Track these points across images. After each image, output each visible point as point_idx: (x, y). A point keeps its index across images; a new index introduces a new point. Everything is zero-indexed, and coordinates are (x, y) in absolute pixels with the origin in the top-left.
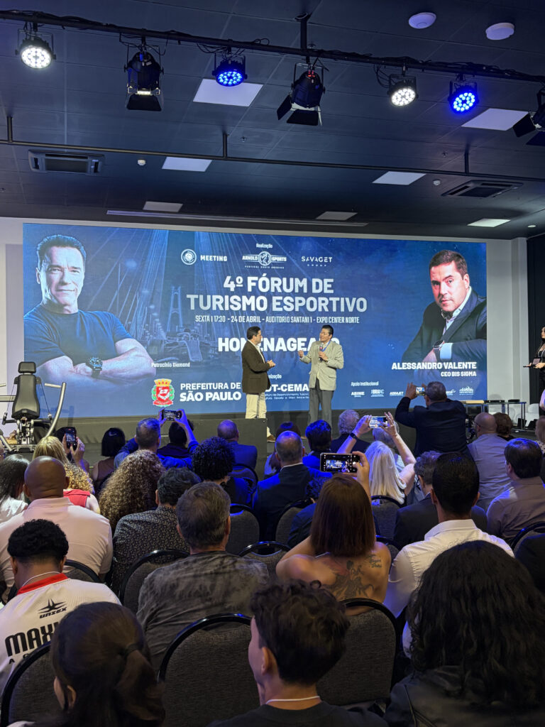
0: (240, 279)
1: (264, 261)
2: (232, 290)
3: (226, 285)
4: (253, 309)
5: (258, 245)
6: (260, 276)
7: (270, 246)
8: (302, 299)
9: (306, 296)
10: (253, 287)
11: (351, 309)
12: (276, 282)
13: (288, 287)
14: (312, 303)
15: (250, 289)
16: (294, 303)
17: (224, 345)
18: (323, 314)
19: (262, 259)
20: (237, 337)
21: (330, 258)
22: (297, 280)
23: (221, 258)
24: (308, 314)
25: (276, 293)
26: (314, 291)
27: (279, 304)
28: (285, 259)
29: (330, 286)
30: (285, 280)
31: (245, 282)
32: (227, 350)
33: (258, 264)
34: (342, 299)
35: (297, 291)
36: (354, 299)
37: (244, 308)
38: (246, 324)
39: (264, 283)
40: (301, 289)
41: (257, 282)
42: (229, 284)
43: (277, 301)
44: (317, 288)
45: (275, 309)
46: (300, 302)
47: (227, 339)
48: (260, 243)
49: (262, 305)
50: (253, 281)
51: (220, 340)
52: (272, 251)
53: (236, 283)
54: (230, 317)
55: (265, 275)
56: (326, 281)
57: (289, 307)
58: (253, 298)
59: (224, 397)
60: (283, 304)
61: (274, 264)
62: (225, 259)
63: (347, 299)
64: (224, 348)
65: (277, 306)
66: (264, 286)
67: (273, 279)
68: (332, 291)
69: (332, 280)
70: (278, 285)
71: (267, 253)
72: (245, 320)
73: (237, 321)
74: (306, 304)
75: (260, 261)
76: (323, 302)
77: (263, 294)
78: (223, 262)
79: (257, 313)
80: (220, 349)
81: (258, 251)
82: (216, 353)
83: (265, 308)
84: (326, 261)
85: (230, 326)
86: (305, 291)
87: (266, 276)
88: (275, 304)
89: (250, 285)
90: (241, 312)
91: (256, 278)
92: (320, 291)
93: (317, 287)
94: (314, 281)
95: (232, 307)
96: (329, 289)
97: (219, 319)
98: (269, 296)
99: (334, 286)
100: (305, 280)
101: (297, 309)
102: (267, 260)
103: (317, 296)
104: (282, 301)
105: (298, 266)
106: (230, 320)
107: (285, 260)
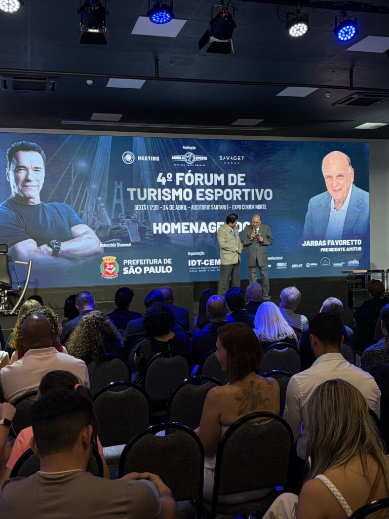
0: (170, 175)
1: (189, 160)
2: (164, 184)
3: (159, 180)
4: (181, 199)
5: (184, 148)
6: (186, 173)
7: (194, 148)
8: (220, 190)
9: (223, 188)
10: (180, 181)
11: (260, 198)
12: (199, 177)
13: (209, 180)
14: (228, 193)
15: (178, 183)
16: (213, 194)
17: (157, 228)
18: (237, 202)
19: (188, 159)
20: (168, 222)
21: (243, 157)
22: (216, 175)
23: (154, 159)
24: (225, 202)
25: (199, 186)
26: (230, 184)
27: (202, 195)
28: (206, 158)
29: (243, 179)
30: (206, 175)
31: (174, 178)
32: (160, 232)
33: (184, 162)
34: (253, 190)
35: (216, 184)
36: (262, 190)
37: (174, 199)
38: (176, 211)
39: (189, 178)
40: (219, 182)
41: (183, 177)
42: (161, 179)
43: (200, 192)
44: (232, 181)
45: (198, 199)
46: (219, 193)
47: (160, 224)
48: (186, 146)
49: (188, 196)
50: (180, 177)
51: (155, 224)
52: (196, 153)
53: (166, 178)
54: (162, 206)
55: (190, 171)
56: (240, 175)
57: (209, 197)
58: (180, 190)
59: (158, 270)
60: (204, 195)
61: (197, 162)
62: (158, 159)
63: (257, 190)
64: (158, 231)
65: (200, 197)
66: (189, 181)
67: (197, 175)
68: (244, 184)
69: (244, 175)
70: (201, 180)
71: (191, 154)
72: (175, 208)
73: (167, 209)
74: (223, 195)
75: (186, 160)
76: (237, 192)
77: (188, 187)
78: (156, 161)
79: (184, 202)
80: (155, 232)
81: (183, 152)
82: (152, 235)
83: (190, 198)
84: (239, 159)
85: (162, 213)
86: (223, 184)
87: (191, 173)
88: (198, 195)
89: (178, 179)
90: (170, 202)
91: (183, 174)
92: (234, 184)
94: (230, 176)
95: (164, 198)
96: (242, 182)
97: (153, 208)
98: (194, 188)
99: (246, 180)
100: (222, 176)
101: (216, 199)
102: (191, 159)
103: (232, 188)
104: (204, 193)
105: (216, 163)
106: (162, 209)
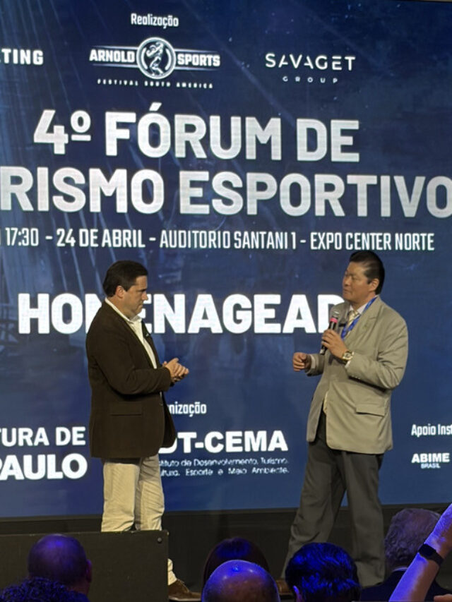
0: (81, 120)
1: (155, 67)
2: (60, 150)
3: (40, 136)
4: (122, 207)
5: (135, 19)
6: (142, 111)
7: (173, 21)
8: (268, 179)
9: (278, 171)
10: (121, 142)
11: (410, 210)
12: (190, 128)
13: (226, 142)
14: (295, 189)
15: (111, 150)
16: (243, 191)
17: (34, 313)
18: (329, 222)
20: (74, 290)
21: (350, 59)
22: (252, 122)
24: (285, 223)
25: (190, 162)
26: (303, 154)
27: (198, 192)
28: (216, 60)
29: (349, 141)
30: (215, 121)
31: (98, 129)
32: (44, 329)
34: (385, 180)
35: (251, 154)
36: (419, 181)
37: (96, 207)
38: (103, 252)
39: (154, 129)
40: (264, 149)
41: (132, 127)
42: (49, 133)
43: (194, 184)
45: (186, 207)
46: (262, 186)
47: (43, 298)
48: (142, 13)
49: (148, 196)
50: (121, 125)
51: (24, 299)
52: (177, 37)
53: (69, 131)
54: (52, 233)
55: (155, 106)
56: (337, 125)
57: (227, 202)
58: (120, 175)
59: (35, 469)
60: (209, 195)
63: (400, 181)
64: (34, 323)
65: (194, 201)
66: (154, 140)
67: (181, 120)
68: (354, 157)
69: (354, 125)
70: (195, 138)
72: (99, 241)
73: (72, 242)
74: (277, 196)
75: (142, 66)
76: (329, 187)
77: (150, 163)
78: (32, 66)
79: (134, 219)
80: (24, 328)
81: (134, 36)
82: (12, 338)
83: (157, 205)
84: (335, 66)
86: (276, 154)
87: (160, 111)
88: (186, 193)
89: (113, 136)
90: (82, 219)
91: (130, 117)
92: (319, 154)
93: (312, 145)
94: (303, 125)
95: (59, 202)
96: (345, 149)
97: (19, 238)
98: (169, 167)
99: (359, 141)
100: (275, 124)
101: (252, 210)
103: (310, 170)
104: (206, 186)
105: (253, 79)
106: (53, 243)
107: (217, 64)
